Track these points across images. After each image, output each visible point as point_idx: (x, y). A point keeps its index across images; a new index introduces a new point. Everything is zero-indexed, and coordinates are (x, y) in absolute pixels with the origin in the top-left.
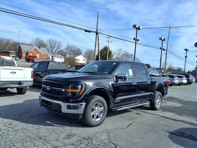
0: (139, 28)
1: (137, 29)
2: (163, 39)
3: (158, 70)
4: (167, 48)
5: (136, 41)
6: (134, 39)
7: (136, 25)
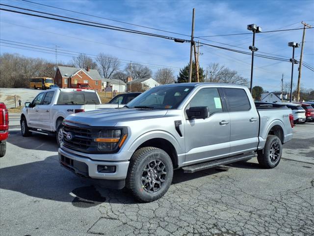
0: (257, 31)
1: (253, 31)
2: (295, 44)
3: (278, 96)
4: (301, 60)
5: (253, 52)
6: (250, 48)
7: (253, 25)
